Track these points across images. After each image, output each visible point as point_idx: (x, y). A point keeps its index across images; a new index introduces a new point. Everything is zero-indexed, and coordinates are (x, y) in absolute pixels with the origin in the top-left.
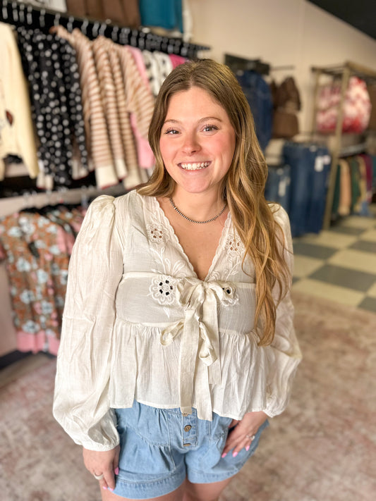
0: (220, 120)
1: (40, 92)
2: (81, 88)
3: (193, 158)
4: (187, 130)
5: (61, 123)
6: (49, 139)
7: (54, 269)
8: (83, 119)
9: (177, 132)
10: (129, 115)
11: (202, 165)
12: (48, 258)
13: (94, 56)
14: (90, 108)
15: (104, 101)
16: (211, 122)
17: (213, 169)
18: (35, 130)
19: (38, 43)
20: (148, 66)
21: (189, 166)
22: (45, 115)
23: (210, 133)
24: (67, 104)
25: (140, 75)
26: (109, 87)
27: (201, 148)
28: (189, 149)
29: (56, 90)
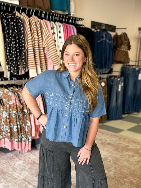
0: (80, 53)
1: (9, 38)
2: (24, 37)
3: (72, 63)
4: (71, 55)
5: (16, 50)
6: (11, 57)
7: (10, 111)
8: (25, 49)
9: (68, 55)
10: (44, 48)
11: (74, 65)
12: (8, 106)
13: (30, 24)
14: (28, 45)
15: (33, 42)
16: (77, 53)
17: (77, 66)
18: (6, 52)
19: (8, 19)
20: (52, 28)
21: (71, 65)
22: (10, 47)
23: (77, 56)
24: (19, 43)
25: (49, 32)
26: (36, 36)
27: (74, 60)
28: (71, 60)
29: (14, 37)
